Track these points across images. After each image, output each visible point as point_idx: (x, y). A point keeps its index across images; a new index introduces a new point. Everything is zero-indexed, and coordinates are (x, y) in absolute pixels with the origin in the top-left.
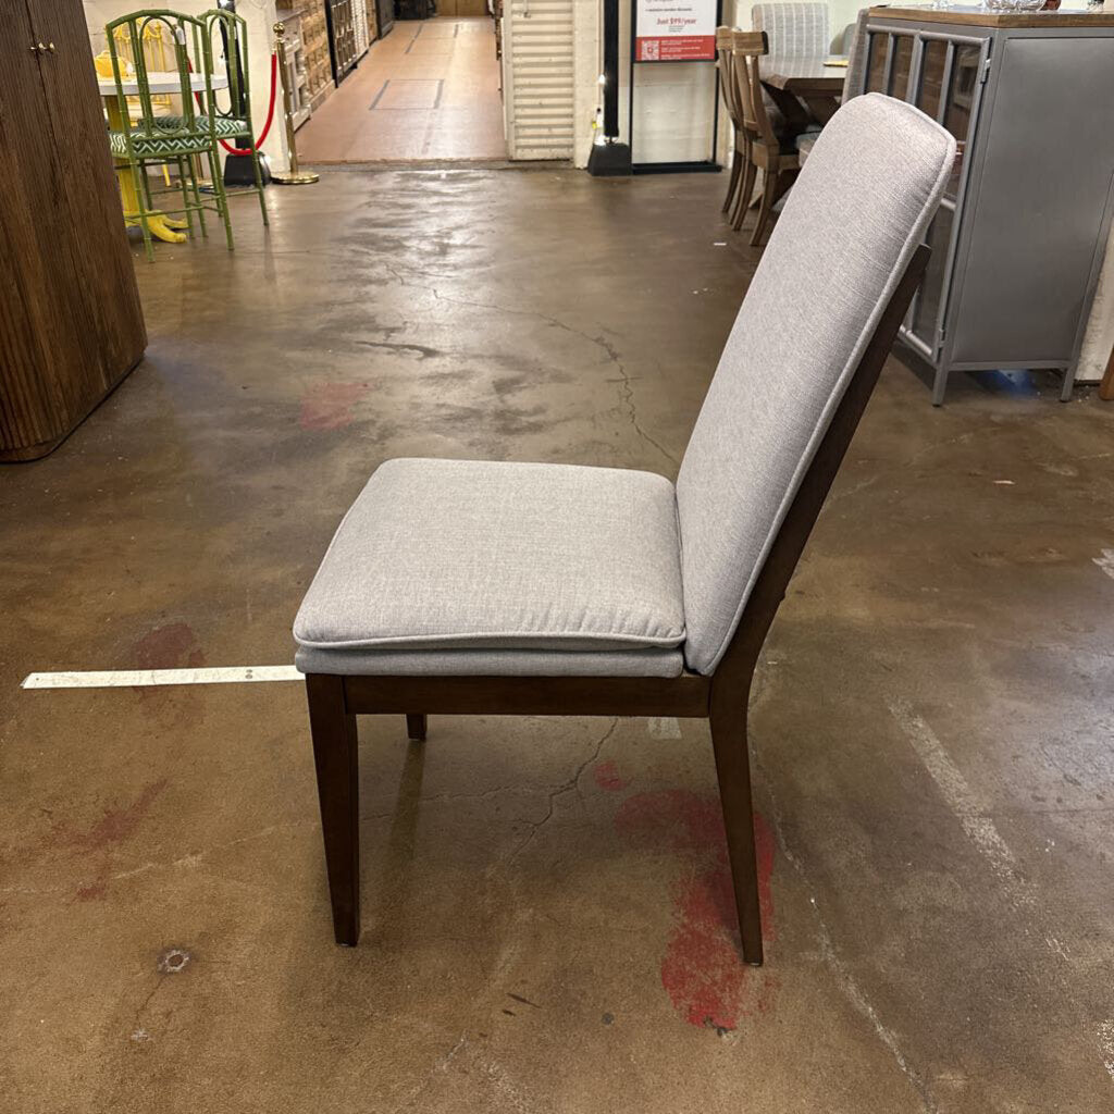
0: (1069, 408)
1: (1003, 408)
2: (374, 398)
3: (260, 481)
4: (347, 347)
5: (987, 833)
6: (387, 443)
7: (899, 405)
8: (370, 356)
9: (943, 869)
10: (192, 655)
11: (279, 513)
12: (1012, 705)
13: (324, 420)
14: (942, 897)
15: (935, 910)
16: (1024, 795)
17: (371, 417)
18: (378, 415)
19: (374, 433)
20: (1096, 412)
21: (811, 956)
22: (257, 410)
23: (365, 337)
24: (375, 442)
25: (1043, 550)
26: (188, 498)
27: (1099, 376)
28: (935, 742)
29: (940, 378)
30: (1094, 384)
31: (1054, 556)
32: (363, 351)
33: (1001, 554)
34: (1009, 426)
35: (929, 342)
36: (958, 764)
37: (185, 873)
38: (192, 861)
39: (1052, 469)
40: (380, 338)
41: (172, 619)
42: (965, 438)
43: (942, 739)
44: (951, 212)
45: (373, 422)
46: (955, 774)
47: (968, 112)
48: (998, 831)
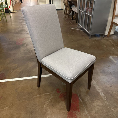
0: (104, 38)
1: (97, 39)
2: (25, 40)
3: (12, 52)
4: (21, 33)
5: (102, 94)
6: (27, 46)
7: (86, 39)
8: (24, 35)
9: (98, 100)
10: (5, 78)
11: (14, 57)
12: (103, 77)
13: (19, 43)
14: (99, 104)
15: (98, 106)
16: (106, 89)
17: (25, 43)
18: (26, 42)
19: (26, 45)
20: (107, 39)
21: (84, 114)
22: (11, 43)
23: (23, 32)
24: (26, 46)
25: (104, 56)
26: (3, 55)
27: (107, 34)
28: (95, 83)
29: (90, 36)
30: (107, 35)
31: (105, 57)
32: (23, 34)
33: (99, 57)
34: (98, 41)
35: (89, 31)
36: (98, 85)
37: (6, 110)
38: (6, 108)
39: (103, 46)
40: (25, 32)
41: (2, 72)
42: (93, 42)
43: (96, 82)
44: (91, 17)
45: (25, 44)
46: (98, 87)
47: (93, 4)
48: (104, 94)
